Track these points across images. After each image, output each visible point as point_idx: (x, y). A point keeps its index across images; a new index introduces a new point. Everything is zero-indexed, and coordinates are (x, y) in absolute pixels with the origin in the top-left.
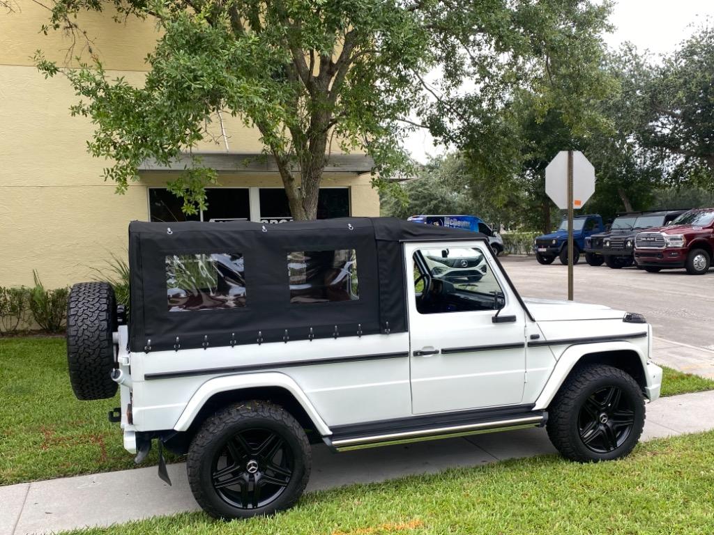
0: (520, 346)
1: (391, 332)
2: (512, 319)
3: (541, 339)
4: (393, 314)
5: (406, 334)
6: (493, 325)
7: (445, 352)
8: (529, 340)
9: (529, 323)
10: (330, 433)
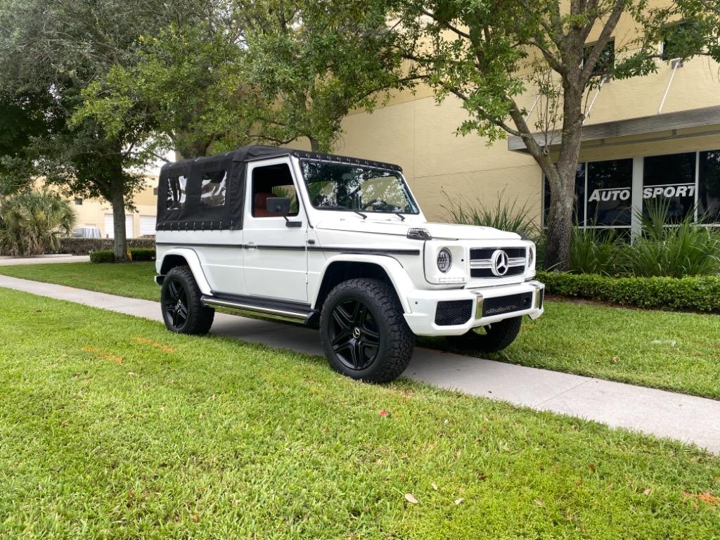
0: (302, 249)
1: (233, 229)
2: (298, 225)
3: (317, 245)
4: (236, 216)
5: (241, 231)
6: (287, 229)
7: (260, 247)
8: (309, 245)
9: (310, 228)
10: (212, 295)
